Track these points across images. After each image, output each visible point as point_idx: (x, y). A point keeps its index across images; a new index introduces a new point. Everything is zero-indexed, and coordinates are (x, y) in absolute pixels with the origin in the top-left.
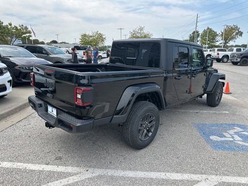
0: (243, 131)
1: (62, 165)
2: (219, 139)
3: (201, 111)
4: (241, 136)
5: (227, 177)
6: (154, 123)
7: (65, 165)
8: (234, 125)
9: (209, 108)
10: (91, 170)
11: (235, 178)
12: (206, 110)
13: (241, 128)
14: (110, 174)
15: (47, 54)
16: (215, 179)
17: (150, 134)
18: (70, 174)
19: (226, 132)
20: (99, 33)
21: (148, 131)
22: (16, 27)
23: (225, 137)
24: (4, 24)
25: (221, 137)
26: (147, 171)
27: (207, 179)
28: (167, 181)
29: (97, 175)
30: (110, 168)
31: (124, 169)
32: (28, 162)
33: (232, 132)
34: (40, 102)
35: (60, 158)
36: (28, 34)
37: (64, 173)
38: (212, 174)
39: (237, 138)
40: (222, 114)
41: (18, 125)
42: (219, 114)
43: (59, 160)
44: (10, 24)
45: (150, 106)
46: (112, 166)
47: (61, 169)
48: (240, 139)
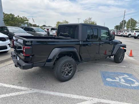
0: (128, 77)
1: (20, 86)
2: (111, 80)
3: (109, 65)
5: (104, 100)
6: (72, 68)
7: (22, 86)
8: (125, 74)
9: (115, 63)
10: (33, 89)
11: (109, 101)
12: (113, 65)
13: (128, 75)
14: (41, 92)
15: (35, 32)
16: (96, 100)
17: (70, 74)
18: (22, 90)
19: (118, 77)
22: (21, 18)
23: (116, 79)
24: (15, 16)
25: (113, 79)
26: (62, 93)
27: (92, 100)
31: (49, 91)
32: (5, 83)
33: (121, 77)
34: (15, 54)
35: (21, 83)
36: (27, 21)
37: (19, 90)
38: (96, 97)
39: (123, 80)
40: (121, 67)
41: (8, 66)
42: (119, 67)
43: (20, 84)
44: (18, 16)
45: (70, 59)
46: (45, 89)
47: (19, 88)
48: (124, 81)
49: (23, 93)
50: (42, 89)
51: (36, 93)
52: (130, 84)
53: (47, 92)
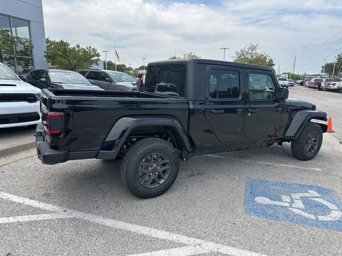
0: (319, 197)
1: (45, 202)
2: (267, 201)
5: (230, 248)
7: (48, 202)
8: (311, 187)
10: (68, 212)
11: (242, 251)
14: (86, 219)
15: (111, 81)
17: (162, 181)
18: (45, 212)
20: (192, 54)
21: (160, 177)
22: (84, 50)
23: (281, 200)
24: (70, 47)
26: (132, 223)
27: (200, 245)
29: (72, 217)
31: (106, 216)
32: (15, 193)
33: (296, 196)
35: (49, 195)
36: (96, 58)
37: (40, 209)
38: (212, 241)
42: (303, 170)
43: (47, 197)
44: (78, 46)
47: (42, 205)
48: (302, 206)
49: (47, 216)
50: (89, 212)
51: (74, 219)
52: (316, 214)
53: (99, 220)
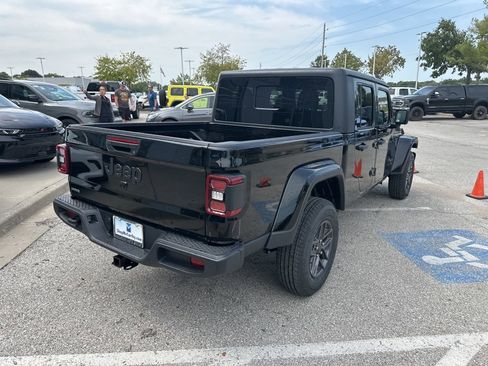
0: (471, 243)
3: (384, 209)
4: (473, 252)
6: (330, 240)
7: (167, 346)
8: (451, 232)
9: (394, 202)
12: (390, 206)
13: (466, 236)
14: (274, 356)
15: (39, 100)
16: (472, 341)
19: (446, 247)
20: (136, 55)
21: (322, 257)
23: (448, 256)
26: (344, 340)
28: (390, 355)
29: (248, 361)
30: (267, 344)
32: (80, 349)
33: (454, 245)
34: (92, 211)
35: (152, 333)
39: (469, 257)
40: (421, 211)
42: (417, 212)
43: (153, 338)
46: (271, 338)
48: (474, 258)
